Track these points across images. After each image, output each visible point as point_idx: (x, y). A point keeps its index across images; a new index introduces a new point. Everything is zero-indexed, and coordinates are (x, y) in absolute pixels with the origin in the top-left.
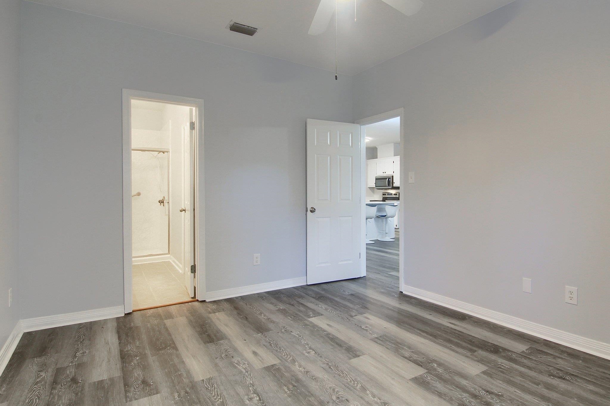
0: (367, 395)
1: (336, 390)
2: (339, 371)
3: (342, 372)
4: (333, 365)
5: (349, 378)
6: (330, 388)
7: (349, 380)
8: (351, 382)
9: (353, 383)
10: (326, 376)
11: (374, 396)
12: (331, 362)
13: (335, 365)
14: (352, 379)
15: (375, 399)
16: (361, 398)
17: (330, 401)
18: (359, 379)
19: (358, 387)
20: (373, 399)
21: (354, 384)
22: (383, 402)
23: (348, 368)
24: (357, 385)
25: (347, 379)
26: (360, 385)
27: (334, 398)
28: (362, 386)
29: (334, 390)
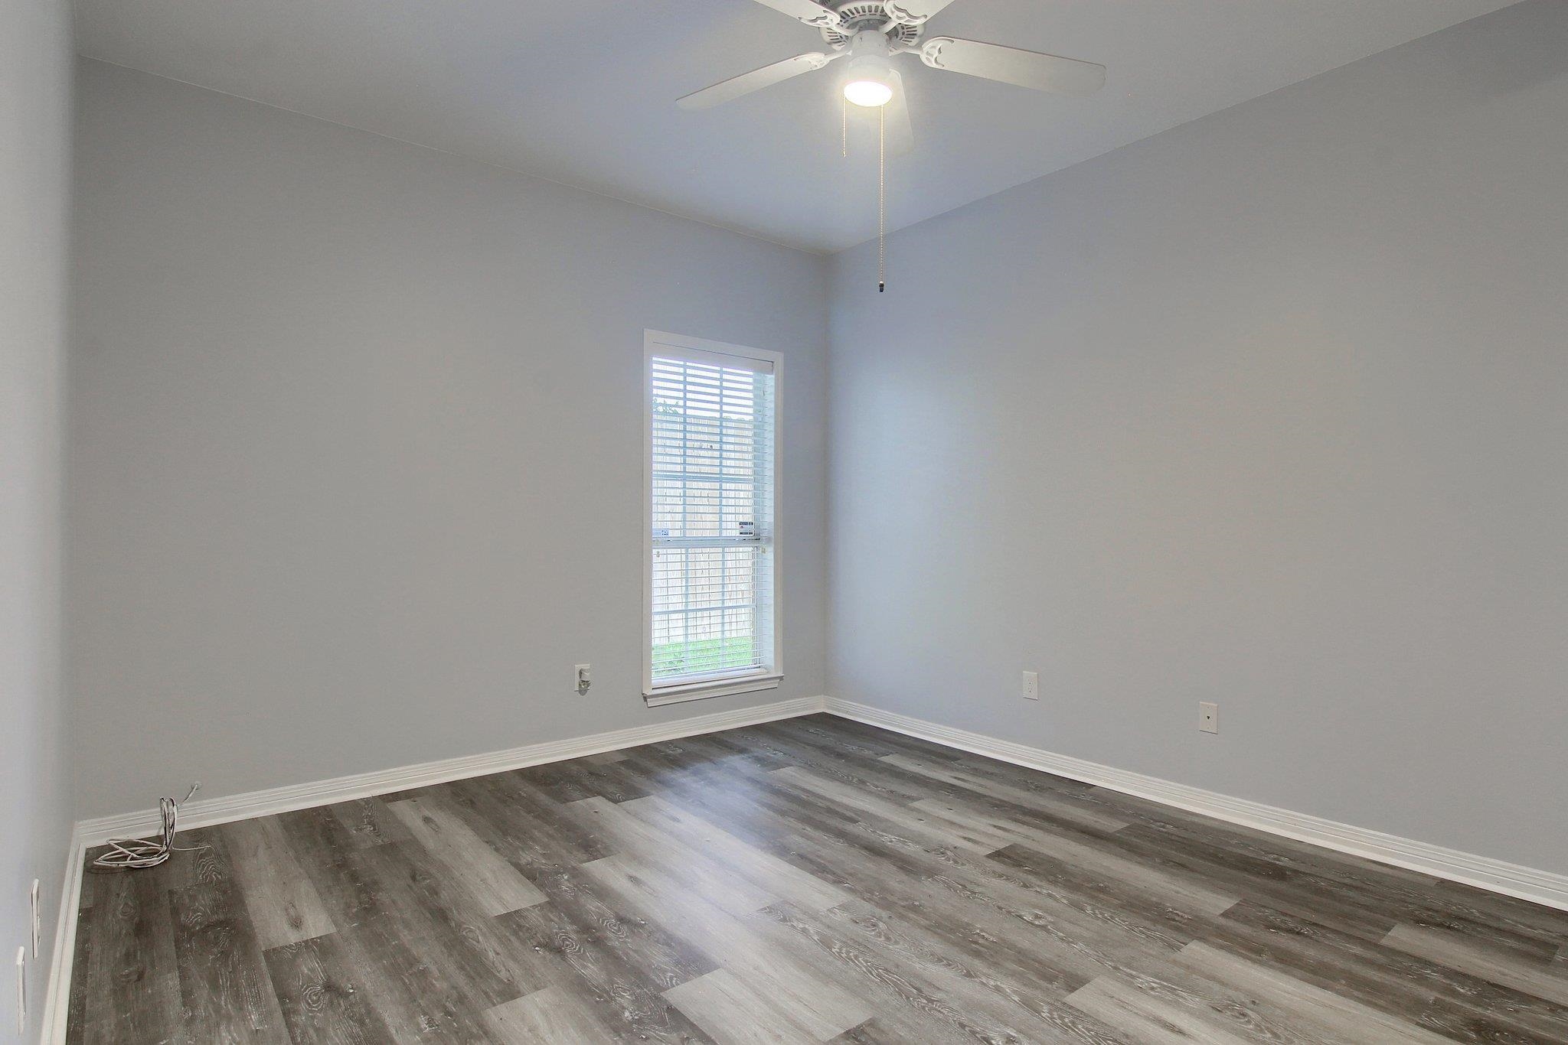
0: (818, 933)
1: (883, 938)
2: (892, 981)
3: (883, 980)
4: (914, 999)
5: (862, 963)
6: (896, 943)
7: (860, 959)
8: (856, 957)
9: (851, 954)
10: (917, 966)
11: (804, 931)
12: (923, 1008)
13: (908, 998)
14: (853, 962)
15: (801, 926)
16: (829, 927)
17: (887, 919)
18: (839, 963)
19: (838, 945)
20: (807, 926)
21: (848, 952)
22: (787, 921)
23: (871, 990)
24: (840, 949)
25: (866, 962)
26: (833, 950)
27: (881, 925)
28: (830, 948)
29: (888, 939)
